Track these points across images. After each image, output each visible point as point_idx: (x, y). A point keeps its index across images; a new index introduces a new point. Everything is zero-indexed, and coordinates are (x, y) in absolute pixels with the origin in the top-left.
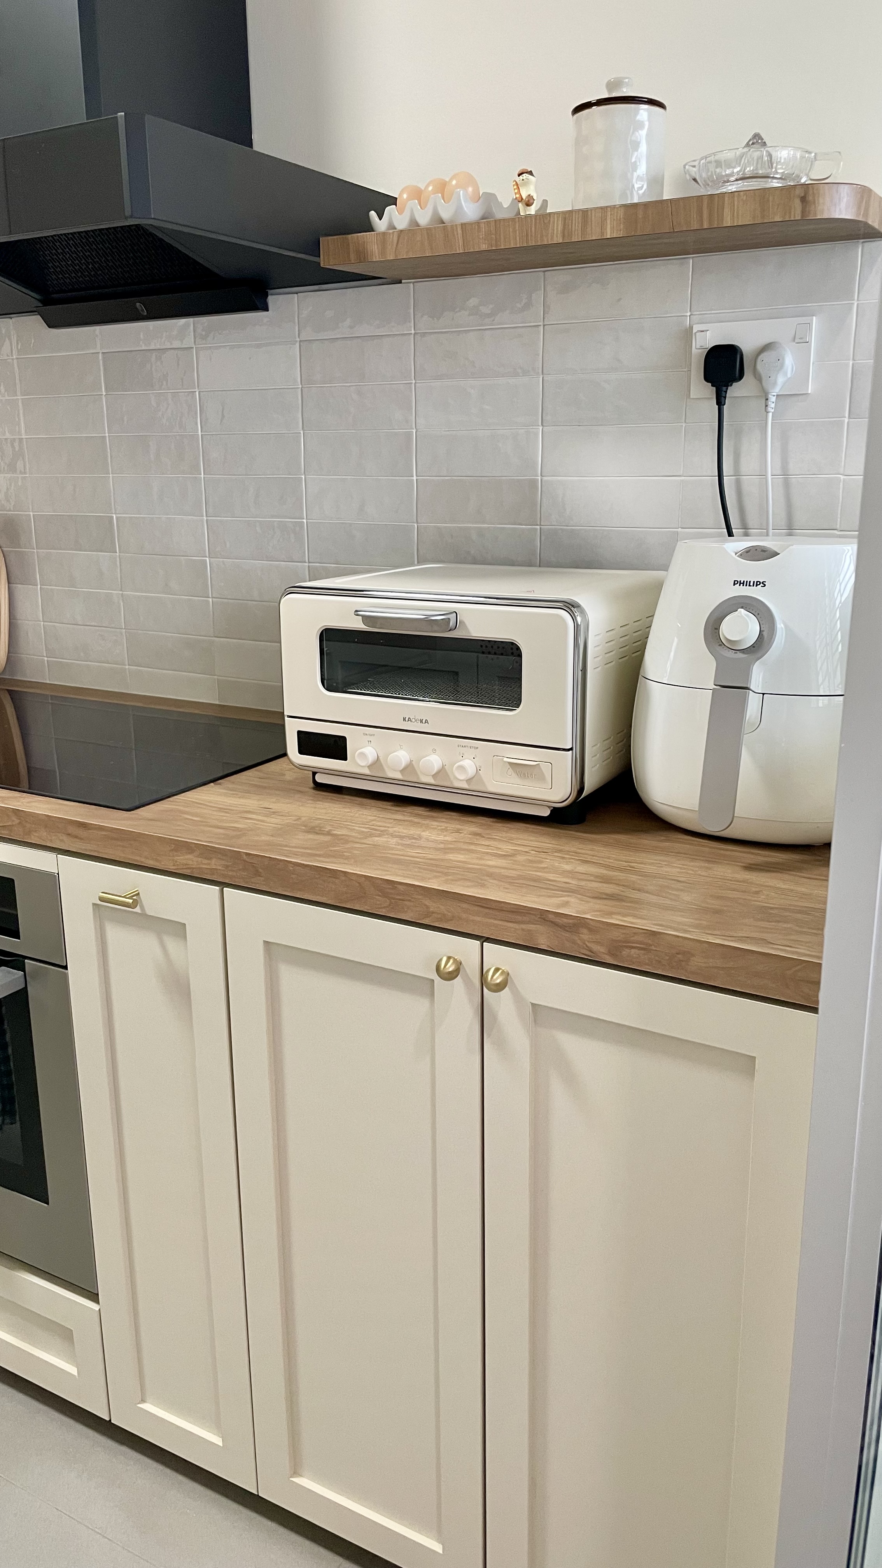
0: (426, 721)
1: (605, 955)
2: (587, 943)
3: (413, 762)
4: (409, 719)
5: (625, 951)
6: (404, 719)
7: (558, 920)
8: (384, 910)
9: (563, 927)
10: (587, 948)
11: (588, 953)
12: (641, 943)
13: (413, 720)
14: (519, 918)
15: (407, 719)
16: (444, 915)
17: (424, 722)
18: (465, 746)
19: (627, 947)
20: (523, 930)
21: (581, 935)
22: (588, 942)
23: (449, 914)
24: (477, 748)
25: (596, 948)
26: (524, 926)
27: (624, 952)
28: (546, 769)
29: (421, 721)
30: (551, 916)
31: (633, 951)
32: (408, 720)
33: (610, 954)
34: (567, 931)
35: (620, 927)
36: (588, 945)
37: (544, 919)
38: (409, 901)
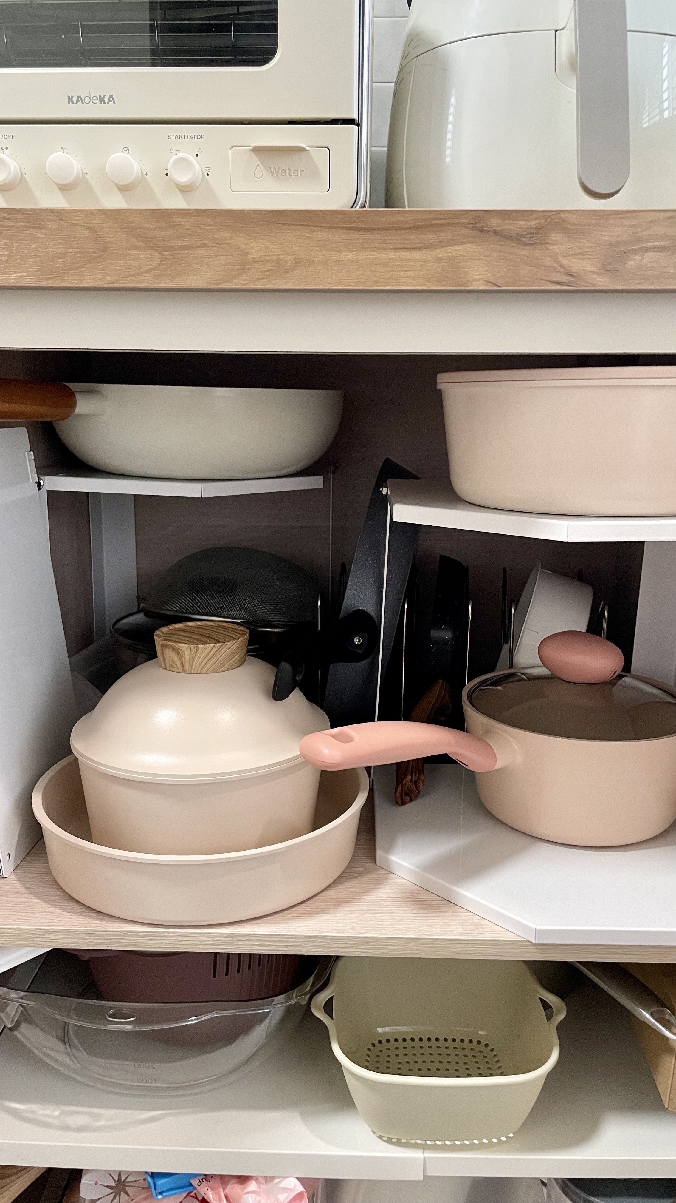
0: (111, 99)
1: (594, 276)
2: (561, 259)
3: (87, 176)
4: (79, 99)
5: (633, 260)
6: (70, 100)
7: (509, 227)
8: (147, 276)
9: (517, 239)
10: (562, 270)
11: (564, 278)
12: (663, 237)
13: (87, 100)
14: (430, 237)
15: (74, 100)
16: (279, 262)
17: (106, 102)
18: (181, 137)
19: (635, 252)
20: (439, 260)
21: (550, 247)
22: (564, 257)
23: (289, 257)
24: (203, 136)
25: (576, 265)
26: (440, 253)
27: (631, 263)
28: (319, 157)
29: (102, 100)
30: (495, 222)
31: (649, 255)
32: (78, 101)
33: (606, 269)
34: (526, 244)
35: (626, 215)
36: (565, 262)
37: (482, 230)
38: (204, 246)
